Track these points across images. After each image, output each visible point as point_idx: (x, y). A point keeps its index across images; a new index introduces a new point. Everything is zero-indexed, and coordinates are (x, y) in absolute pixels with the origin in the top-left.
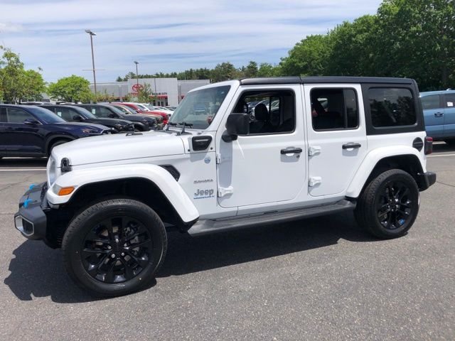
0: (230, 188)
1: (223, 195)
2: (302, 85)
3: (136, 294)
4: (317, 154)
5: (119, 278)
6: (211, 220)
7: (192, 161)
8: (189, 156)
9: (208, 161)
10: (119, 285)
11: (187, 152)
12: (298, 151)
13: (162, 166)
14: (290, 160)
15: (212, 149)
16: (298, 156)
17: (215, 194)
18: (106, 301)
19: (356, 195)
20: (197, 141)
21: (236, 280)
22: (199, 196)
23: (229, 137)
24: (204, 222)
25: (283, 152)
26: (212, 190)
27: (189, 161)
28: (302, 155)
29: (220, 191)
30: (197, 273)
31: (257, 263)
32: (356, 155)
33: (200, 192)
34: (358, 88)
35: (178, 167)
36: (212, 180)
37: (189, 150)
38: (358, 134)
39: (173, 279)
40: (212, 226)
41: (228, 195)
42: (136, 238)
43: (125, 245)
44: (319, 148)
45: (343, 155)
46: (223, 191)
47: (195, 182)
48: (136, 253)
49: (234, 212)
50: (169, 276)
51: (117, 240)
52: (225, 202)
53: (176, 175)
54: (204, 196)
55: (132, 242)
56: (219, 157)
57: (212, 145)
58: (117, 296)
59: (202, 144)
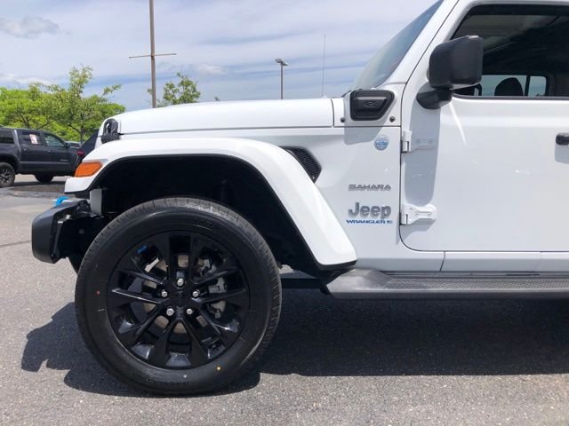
0: (430, 207)
1: (411, 221)
3: (208, 399)
5: (176, 359)
6: (383, 273)
7: (348, 143)
8: (342, 131)
9: (382, 145)
10: (177, 373)
11: (338, 123)
13: (286, 148)
15: (392, 120)
17: (394, 217)
18: (147, 400)
20: (361, 98)
21: (428, 412)
22: (359, 217)
23: (432, 99)
24: (366, 273)
25: (562, 140)
26: (388, 208)
27: (341, 145)
29: (405, 212)
30: (346, 378)
31: (485, 381)
33: (361, 210)
35: (318, 153)
36: (388, 187)
37: (343, 121)
39: (293, 381)
40: (382, 285)
41: (425, 224)
42: (221, 283)
43: (195, 293)
46: (413, 212)
47: (352, 187)
48: (218, 315)
49: (434, 261)
50: (288, 372)
51: (180, 281)
52: (414, 238)
53: (313, 169)
54: (369, 218)
55: (212, 290)
56: (408, 138)
57: (394, 111)
59: (371, 106)
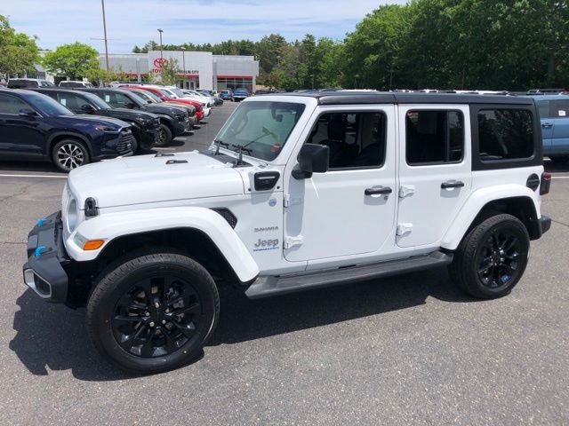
0: (300, 237)
1: (290, 246)
2: (396, 106)
3: (180, 370)
4: (410, 195)
5: (159, 351)
6: (275, 277)
7: (253, 203)
8: (249, 197)
9: (273, 203)
10: (159, 360)
11: (247, 192)
12: (386, 191)
13: (215, 210)
14: (376, 202)
15: (278, 188)
16: (386, 198)
17: (280, 245)
18: (142, 379)
19: (453, 246)
20: (261, 178)
21: (304, 354)
22: (261, 247)
23: (302, 173)
24: (265, 280)
25: (368, 193)
26: (277, 240)
27: (249, 204)
28: (391, 196)
29: (287, 242)
30: (254, 341)
31: (329, 328)
32: (457, 195)
33: (261, 243)
34: (465, 109)
35: (234, 210)
36: (277, 228)
37: (250, 190)
38: (461, 170)
39: (223, 348)
40: (275, 286)
41: (297, 247)
42: (181, 302)
43: (167, 311)
44: (411, 187)
45: (442, 196)
46: (291, 240)
47: (256, 230)
48: (179, 320)
49: (302, 267)
50: (219, 344)
51: (157, 304)
52: (291, 255)
53: (232, 220)
54: (266, 247)
55: (176, 306)
56: (288, 199)
57: (279, 183)
58: (156, 373)
59: (267, 182)
